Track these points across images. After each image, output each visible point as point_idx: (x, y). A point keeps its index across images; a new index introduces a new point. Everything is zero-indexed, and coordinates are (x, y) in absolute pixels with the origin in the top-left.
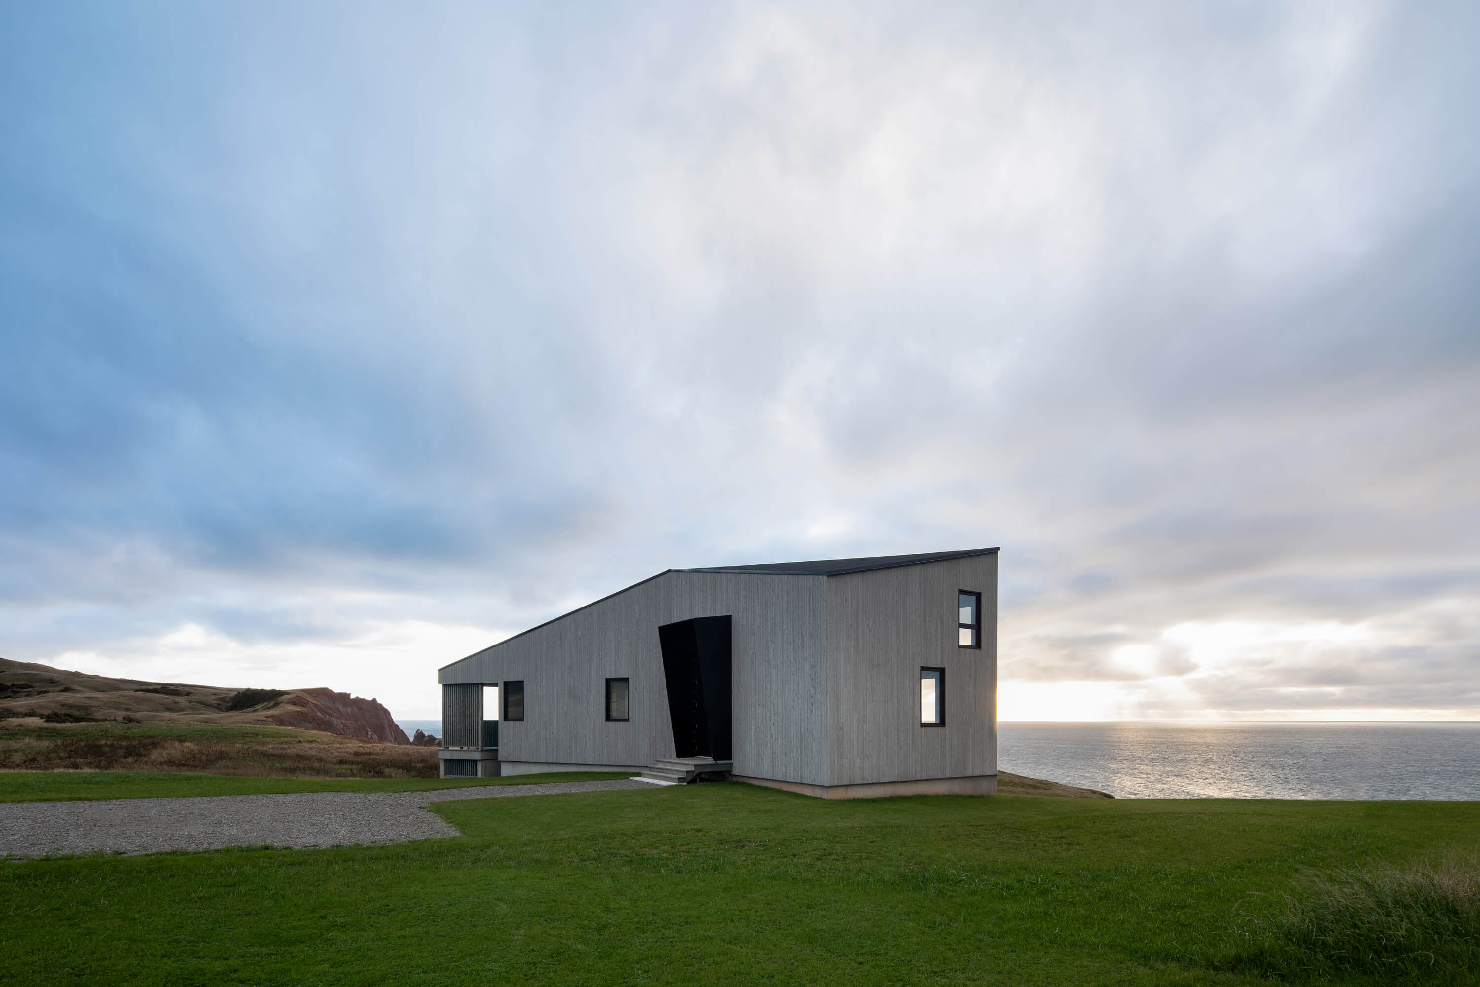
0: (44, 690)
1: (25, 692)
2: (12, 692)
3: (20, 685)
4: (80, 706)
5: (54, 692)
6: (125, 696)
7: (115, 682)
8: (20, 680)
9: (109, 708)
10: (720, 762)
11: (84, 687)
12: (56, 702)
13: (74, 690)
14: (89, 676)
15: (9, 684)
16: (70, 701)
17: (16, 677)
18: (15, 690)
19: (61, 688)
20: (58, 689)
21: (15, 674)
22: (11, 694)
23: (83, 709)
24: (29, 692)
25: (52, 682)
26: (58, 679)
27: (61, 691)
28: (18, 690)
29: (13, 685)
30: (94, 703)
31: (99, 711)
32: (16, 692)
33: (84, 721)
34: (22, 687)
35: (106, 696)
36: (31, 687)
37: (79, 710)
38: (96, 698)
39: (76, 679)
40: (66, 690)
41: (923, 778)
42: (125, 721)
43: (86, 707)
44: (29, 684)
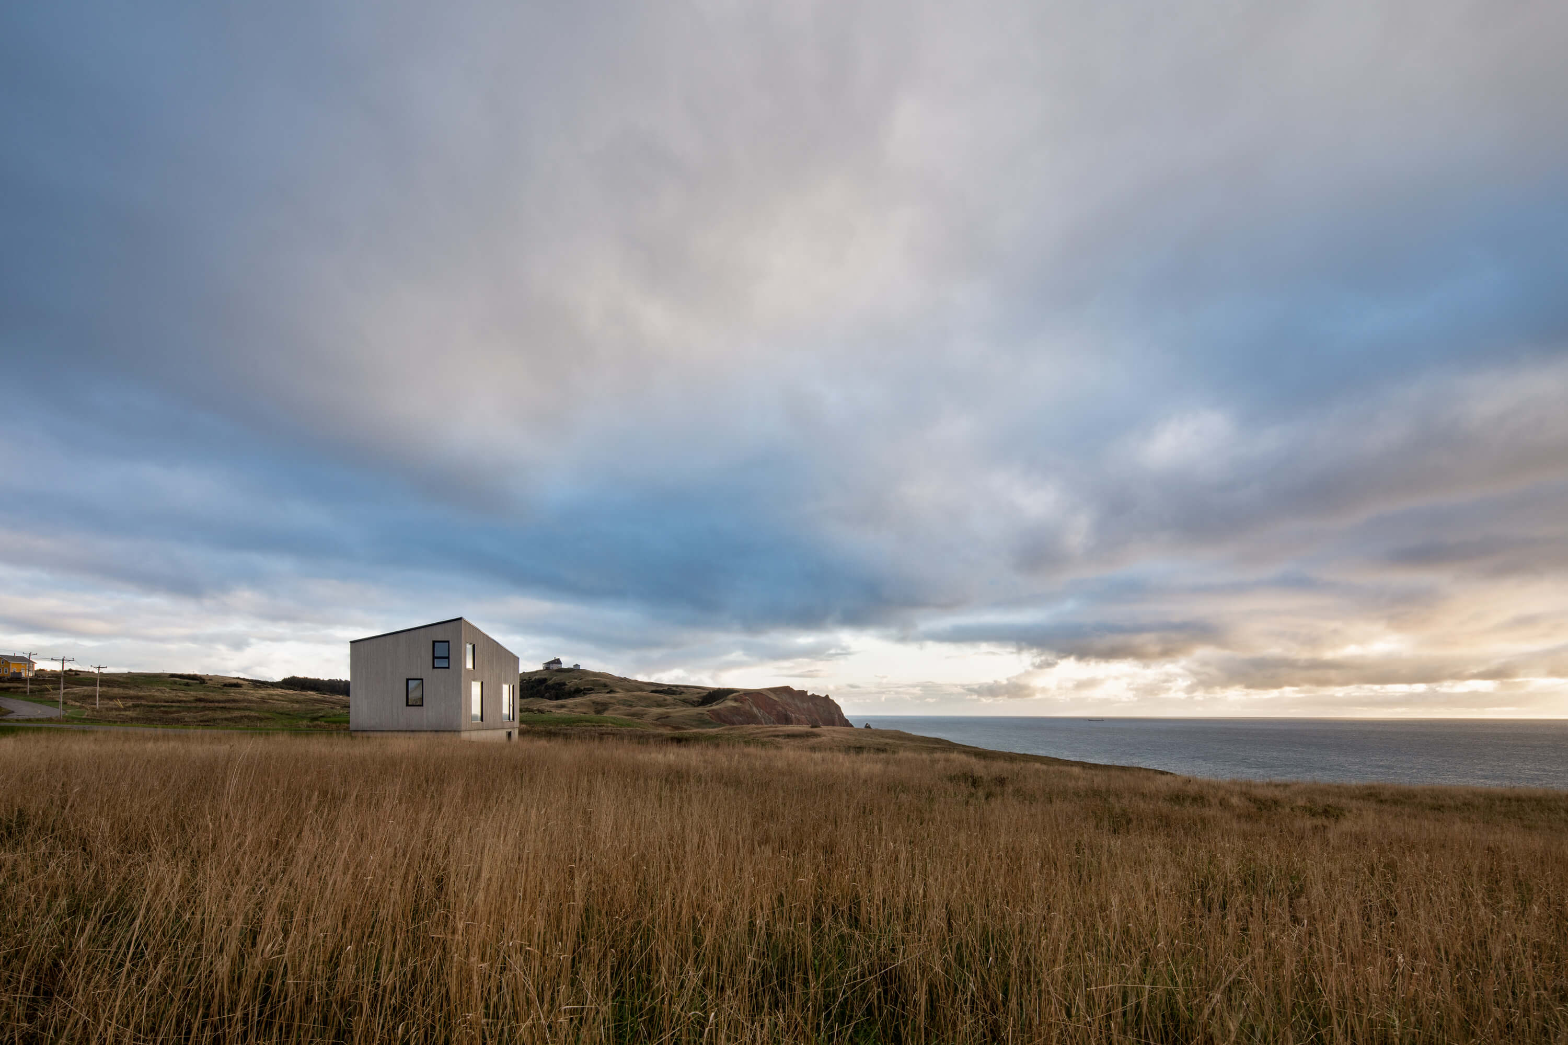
3: (589, 688)
8: (588, 685)
9: (621, 704)
11: (622, 689)
12: (590, 700)
13: (615, 691)
19: (609, 690)
20: (606, 691)
21: (587, 681)
24: (592, 693)
25: (605, 686)
27: (608, 693)
30: (616, 701)
31: (613, 706)
34: (589, 690)
35: (623, 695)
37: (602, 706)
38: (616, 697)
39: (619, 683)
40: (611, 691)
41: (409, 730)
44: (593, 687)
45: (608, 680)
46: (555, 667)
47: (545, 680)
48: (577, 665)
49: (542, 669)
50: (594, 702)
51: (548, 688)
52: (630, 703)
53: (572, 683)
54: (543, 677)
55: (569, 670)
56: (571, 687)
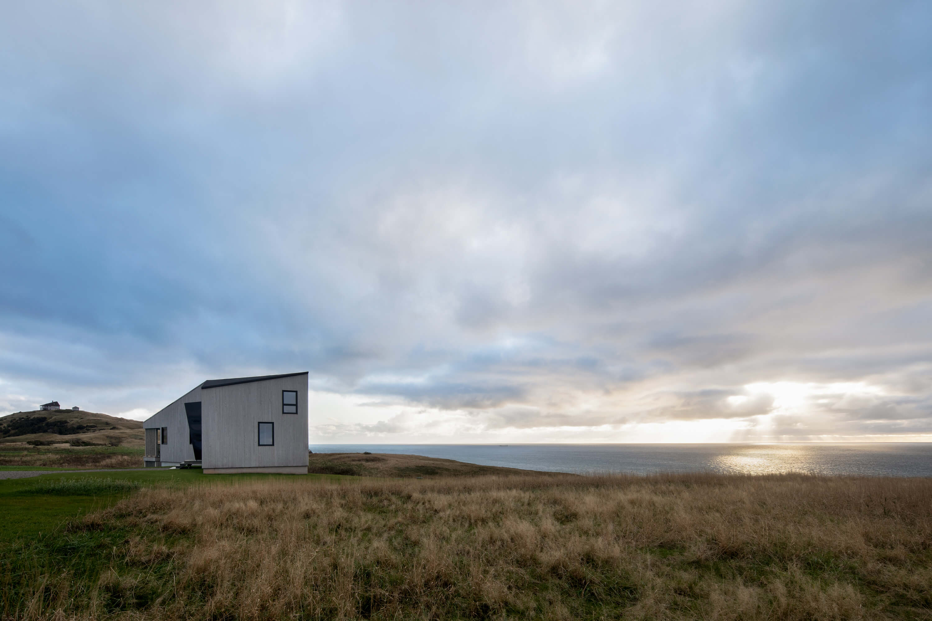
0: (103, 428)
1: (92, 430)
2: (86, 430)
3: (91, 426)
4: (116, 437)
5: (108, 429)
6: (141, 432)
7: (140, 423)
8: (91, 423)
9: (132, 438)
10: (198, 460)
11: (124, 427)
12: (104, 435)
13: (118, 428)
14: (127, 421)
15: (85, 425)
16: (112, 434)
17: (89, 421)
18: (88, 428)
19: (111, 427)
20: (110, 428)
21: (88, 420)
22: (86, 431)
23: (117, 439)
24: (95, 429)
25: (107, 424)
26: (110, 422)
27: (111, 429)
28: (90, 428)
29: (87, 426)
30: (124, 435)
31: (126, 440)
32: (88, 430)
33: (89, 446)
34: (92, 427)
35: (131, 431)
36: (96, 427)
37: (115, 439)
38: (126, 432)
39: (119, 422)
40: (114, 428)
41: (261, 466)
42: (110, 445)
43: (119, 437)
44: (95, 425)
45: (109, 420)
46: (53, 408)
47: (44, 419)
48: (76, 408)
49: (39, 409)
50: (108, 437)
51: (48, 425)
52: (140, 437)
53: (74, 421)
54: (43, 416)
55: (68, 411)
56: (73, 424)
